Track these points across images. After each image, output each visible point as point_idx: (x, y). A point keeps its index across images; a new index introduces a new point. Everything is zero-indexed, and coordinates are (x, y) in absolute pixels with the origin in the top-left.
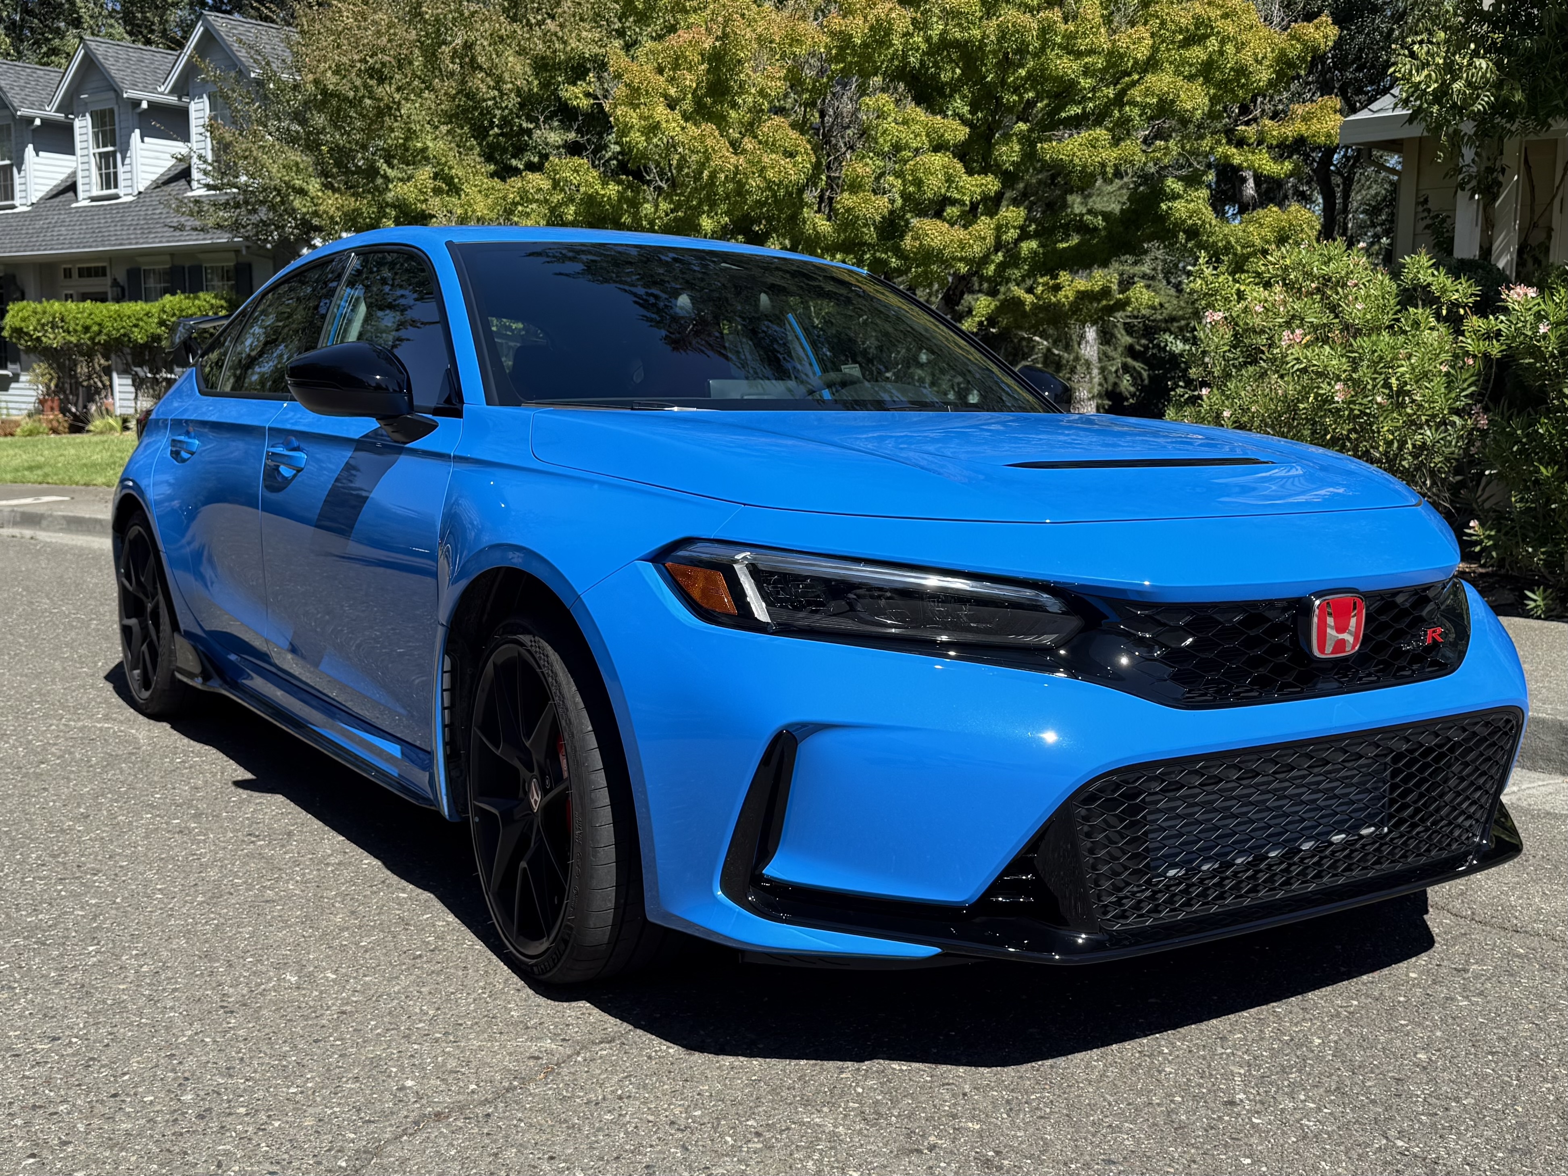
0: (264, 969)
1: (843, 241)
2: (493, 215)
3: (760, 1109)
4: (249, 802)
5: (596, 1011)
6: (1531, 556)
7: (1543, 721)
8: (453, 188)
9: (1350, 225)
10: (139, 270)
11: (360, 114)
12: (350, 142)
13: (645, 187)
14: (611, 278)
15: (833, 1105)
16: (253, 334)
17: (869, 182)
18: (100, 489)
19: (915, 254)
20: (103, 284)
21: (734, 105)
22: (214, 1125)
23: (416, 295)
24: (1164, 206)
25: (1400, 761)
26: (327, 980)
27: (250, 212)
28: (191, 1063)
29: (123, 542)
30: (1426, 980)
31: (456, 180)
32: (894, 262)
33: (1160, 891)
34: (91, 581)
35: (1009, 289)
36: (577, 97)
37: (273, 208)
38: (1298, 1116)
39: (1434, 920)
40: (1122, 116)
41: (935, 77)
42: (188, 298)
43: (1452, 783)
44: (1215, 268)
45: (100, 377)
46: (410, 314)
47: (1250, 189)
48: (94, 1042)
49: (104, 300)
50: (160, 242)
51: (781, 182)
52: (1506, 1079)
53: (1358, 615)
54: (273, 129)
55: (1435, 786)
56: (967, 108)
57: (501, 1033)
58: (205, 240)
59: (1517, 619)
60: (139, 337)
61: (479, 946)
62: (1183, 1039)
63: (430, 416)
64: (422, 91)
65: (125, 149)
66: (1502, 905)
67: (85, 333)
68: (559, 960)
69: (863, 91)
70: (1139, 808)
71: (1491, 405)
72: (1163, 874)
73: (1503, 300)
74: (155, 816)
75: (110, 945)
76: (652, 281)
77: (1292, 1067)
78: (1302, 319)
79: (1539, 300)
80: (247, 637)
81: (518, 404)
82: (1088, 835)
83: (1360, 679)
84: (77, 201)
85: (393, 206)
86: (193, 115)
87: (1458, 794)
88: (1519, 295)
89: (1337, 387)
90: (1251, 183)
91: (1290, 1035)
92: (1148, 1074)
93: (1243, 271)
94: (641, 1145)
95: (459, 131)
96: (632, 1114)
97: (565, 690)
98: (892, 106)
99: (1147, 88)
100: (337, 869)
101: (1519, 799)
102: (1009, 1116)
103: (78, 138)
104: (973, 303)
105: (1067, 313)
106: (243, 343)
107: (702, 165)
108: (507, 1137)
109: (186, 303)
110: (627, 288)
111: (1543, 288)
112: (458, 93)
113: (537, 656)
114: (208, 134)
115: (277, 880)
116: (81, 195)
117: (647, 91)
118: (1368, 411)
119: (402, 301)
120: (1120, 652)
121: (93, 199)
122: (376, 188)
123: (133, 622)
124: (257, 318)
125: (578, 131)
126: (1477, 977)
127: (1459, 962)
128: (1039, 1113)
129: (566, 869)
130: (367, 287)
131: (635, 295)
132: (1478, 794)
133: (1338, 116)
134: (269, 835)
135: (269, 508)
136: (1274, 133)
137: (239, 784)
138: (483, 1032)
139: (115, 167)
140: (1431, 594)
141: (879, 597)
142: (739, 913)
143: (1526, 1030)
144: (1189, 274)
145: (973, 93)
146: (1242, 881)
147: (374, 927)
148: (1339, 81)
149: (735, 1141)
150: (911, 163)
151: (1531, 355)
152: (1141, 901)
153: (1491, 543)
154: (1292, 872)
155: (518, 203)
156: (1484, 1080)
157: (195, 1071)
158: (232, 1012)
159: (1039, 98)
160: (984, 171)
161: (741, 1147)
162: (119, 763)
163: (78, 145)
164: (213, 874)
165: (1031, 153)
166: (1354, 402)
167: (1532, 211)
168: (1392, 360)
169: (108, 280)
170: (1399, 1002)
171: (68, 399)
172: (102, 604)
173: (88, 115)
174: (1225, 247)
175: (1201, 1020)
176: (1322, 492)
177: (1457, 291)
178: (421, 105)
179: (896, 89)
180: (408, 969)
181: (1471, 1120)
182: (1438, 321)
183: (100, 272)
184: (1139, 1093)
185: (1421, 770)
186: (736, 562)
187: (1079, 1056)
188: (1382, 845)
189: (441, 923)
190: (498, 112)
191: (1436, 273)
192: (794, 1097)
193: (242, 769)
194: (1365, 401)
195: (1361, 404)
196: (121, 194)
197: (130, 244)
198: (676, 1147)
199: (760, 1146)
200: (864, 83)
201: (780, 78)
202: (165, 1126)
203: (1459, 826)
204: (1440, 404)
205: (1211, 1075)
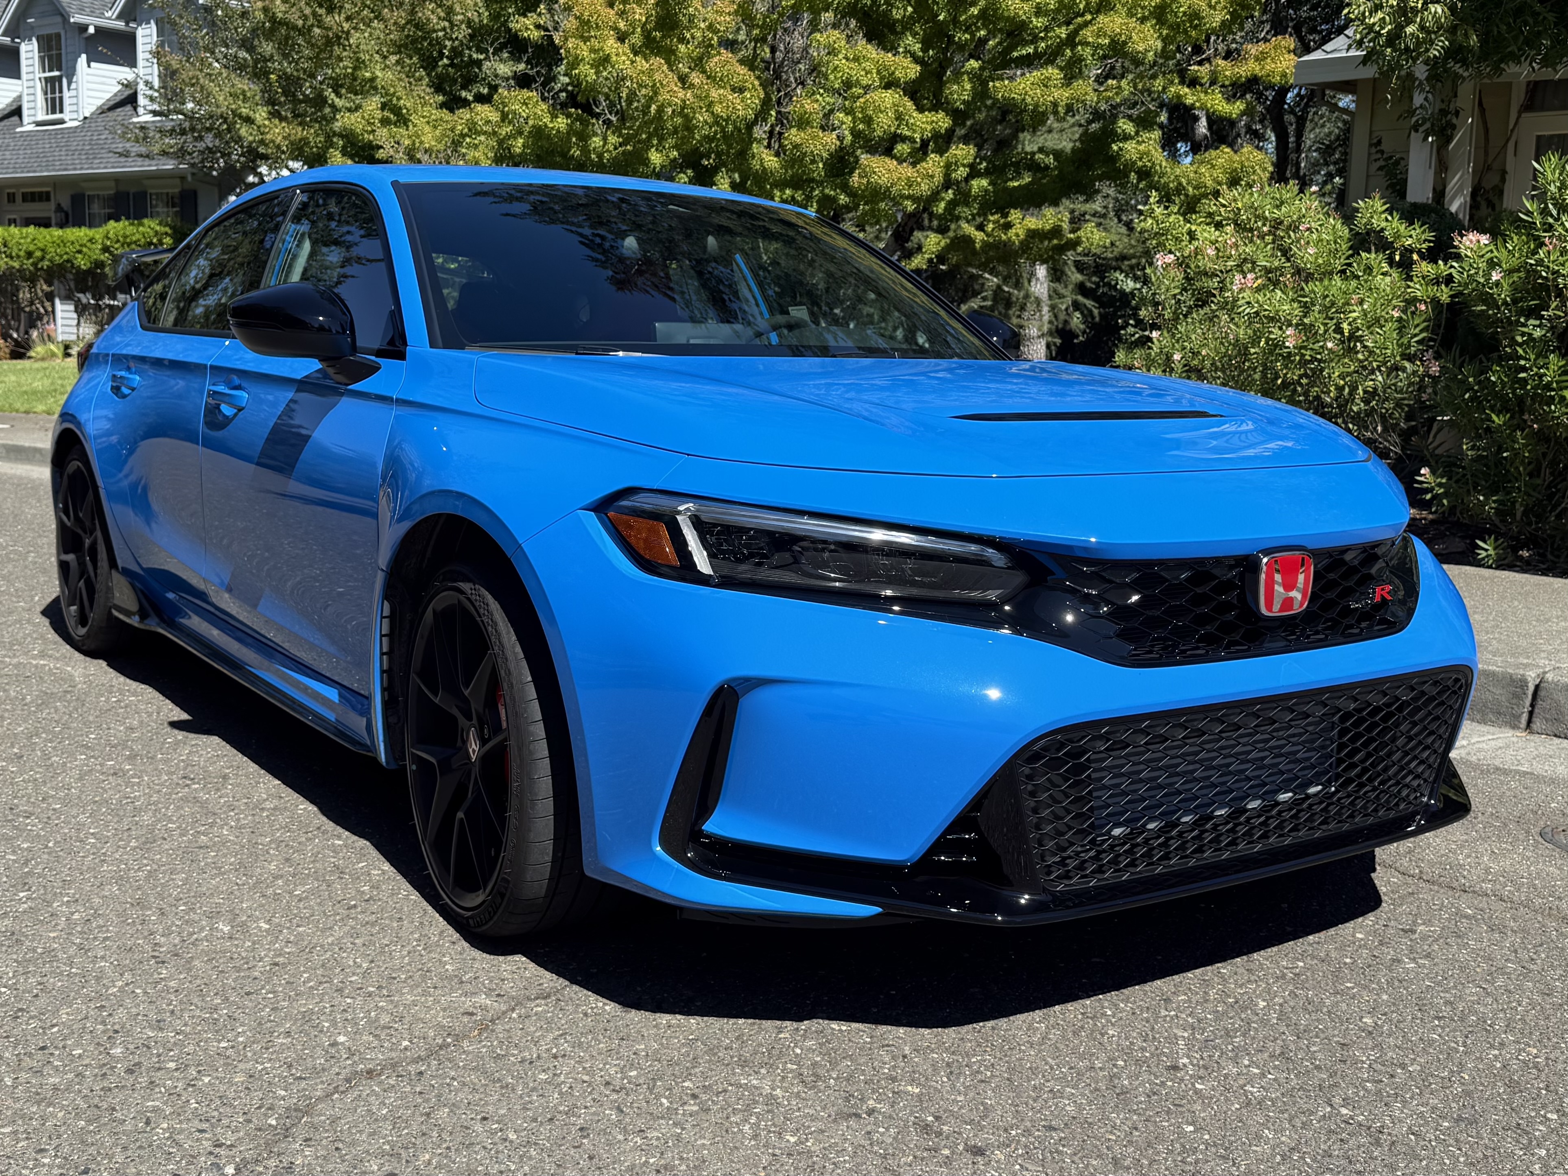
0: (197, 918)
1: (792, 176)
2: (441, 147)
3: (697, 1070)
4: (185, 744)
5: (532, 965)
6: (1482, 505)
7: (1494, 674)
8: (402, 120)
9: (1303, 165)
10: (84, 195)
11: (308, 43)
12: (297, 70)
13: (594, 121)
14: (558, 219)
15: (771, 1066)
16: (198, 266)
17: (817, 119)
18: (40, 417)
19: (863, 191)
20: (46, 209)
21: (682, 40)
22: (144, 1080)
23: (362, 232)
24: (1115, 147)
25: (1348, 720)
26: (260, 931)
27: (196, 139)
28: (121, 1014)
29: (61, 477)
30: (1373, 942)
31: (404, 111)
32: (843, 199)
33: (1104, 851)
34: (29, 512)
35: (960, 226)
36: (527, 29)
37: (219, 135)
38: (1241, 1082)
39: (1382, 879)
40: (1074, 54)
41: (887, 14)
42: (132, 224)
43: (1400, 742)
44: (1166, 208)
45: (42, 303)
46: (355, 251)
47: (1202, 128)
48: (23, 992)
49: (47, 225)
50: (105, 168)
51: (729, 117)
52: (1453, 1045)
53: (1306, 571)
54: (220, 56)
55: (1383, 745)
56: (919, 46)
57: (435, 988)
58: (151, 167)
59: (1468, 568)
60: (82, 263)
61: (415, 896)
62: (1127, 1000)
63: (373, 358)
64: (371, 21)
65: (71, 74)
66: (1450, 864)
67: (28, 259)
68: (495, 913)
69: (814, 27)
70: (1084, 768)
71: (1443, 353)
72: (1109, 832)
73: (1455, 247)
74: (89, 758)
75: (42, 892)
76: (600, 222)
77: (1236, 1030)
78: (1254, 263)
79: (1492, 247)
80: (184, 575)
81: (461, 347)
82: (1033, 794)
83: (1308, 637)
84: (22, 125)
85: (341, 136)
86: (140, 40)
87: (1406, 754)
88: (1471, 241)
89: (1288, 333)
90: (1203, 122)
91: (1235, 997)
92: (1091, 1036)
93: (1195, 212)
94: (575, 1106)
95: (408, 61)
96: (567, 1074)
97: (505, 640)
98: (843, 43)
99: (1099, 30)
100: (272, 815)
101: (1469, 754)
102: (949, 1080)
103: (24, 62)
104: (923, 240)
105: (1017, 252)
106: (188, 274)
107: (650, 100)
108: (439, 1096)
109: (130, 230)
110: (574, 229)
111: (1496, 234)
112: (407, 23)
113: (477, 604)
114: (155, 61)
115: (212, 825)
116: (26, 119)
117: (597, 24)
118: (1319, 357)
119: (349, 238)
120: (1065, 609)
121: (38, 124)
122: (324, 117)
123: (70, 557)
124: (203, 251)
125: (528, 62)
126: (1424, 938)
127: (1406, 922)
128: (979, 1077)
129: (503, 821)
130: (313, 223)
131: (581, 235)
132: (1427, 753)
133: (1292, 56)
134: (204, 778)
135: (208, 443)
136: (1227, 73)
137: (175, 725)
138: (417, 986)
139: (61, 91)
140: (1379, 551)
141: (823, 550)
142: (678, 870)
143: (1473, 995)
144: (1141, 213)
145: (924, 30)
146: (1187, 841)
147: (308, 875)
148: (1292, 20)
149: (671, 1103)
150: (862, 100)
151: (1484, 302)
152: (1085, 861)
153: (1442, 490)
154: (1237, 832)
155: (466, 135)
156: (1430, 1046)
157: (125, 1024)
158: (163, 962)
159: (991, 34)
160: (935, 108)
161: (677, 1109)
162: (55, 702)
163: (24, 69)
164: (146, 818)
165: (982, 92)
166: (1305, 348)
167: (1486, 153)
168: (1344, 304)
169: (52, 205)
170: (1345, 964)
171: (9, 325)
172: (40, 536)
173: (34, 40)
174: (1177, 188)
175: (1145, 981)
176: (1271, 445)
177: (1411, 236)
178: (371, 35)
179: (847, 25)
180: (343, 919)
181: (1417, 1088)
182: (1391, 267)
183: (44, 197)
184: (1082, 1057)
185: (1369, 729)
186: (679, 513)
187: (1021, 1017)
188: (1329, 805)
189: (376, 872)
190: (448, 43)
191: (1390, 218)
192: (732, 1057)
193: (178, 709)
194: (1316, 346)
195: (1312, 349)
196: (67, 119)
197: (75, 169)
198: (611, 1109)
199: (696, 1108)
200: (814, 19)
201: (729, 14)
202: (94, 1081)
203: (1407, 786)
204: (1392, 349)
205: (1154, 1038)
